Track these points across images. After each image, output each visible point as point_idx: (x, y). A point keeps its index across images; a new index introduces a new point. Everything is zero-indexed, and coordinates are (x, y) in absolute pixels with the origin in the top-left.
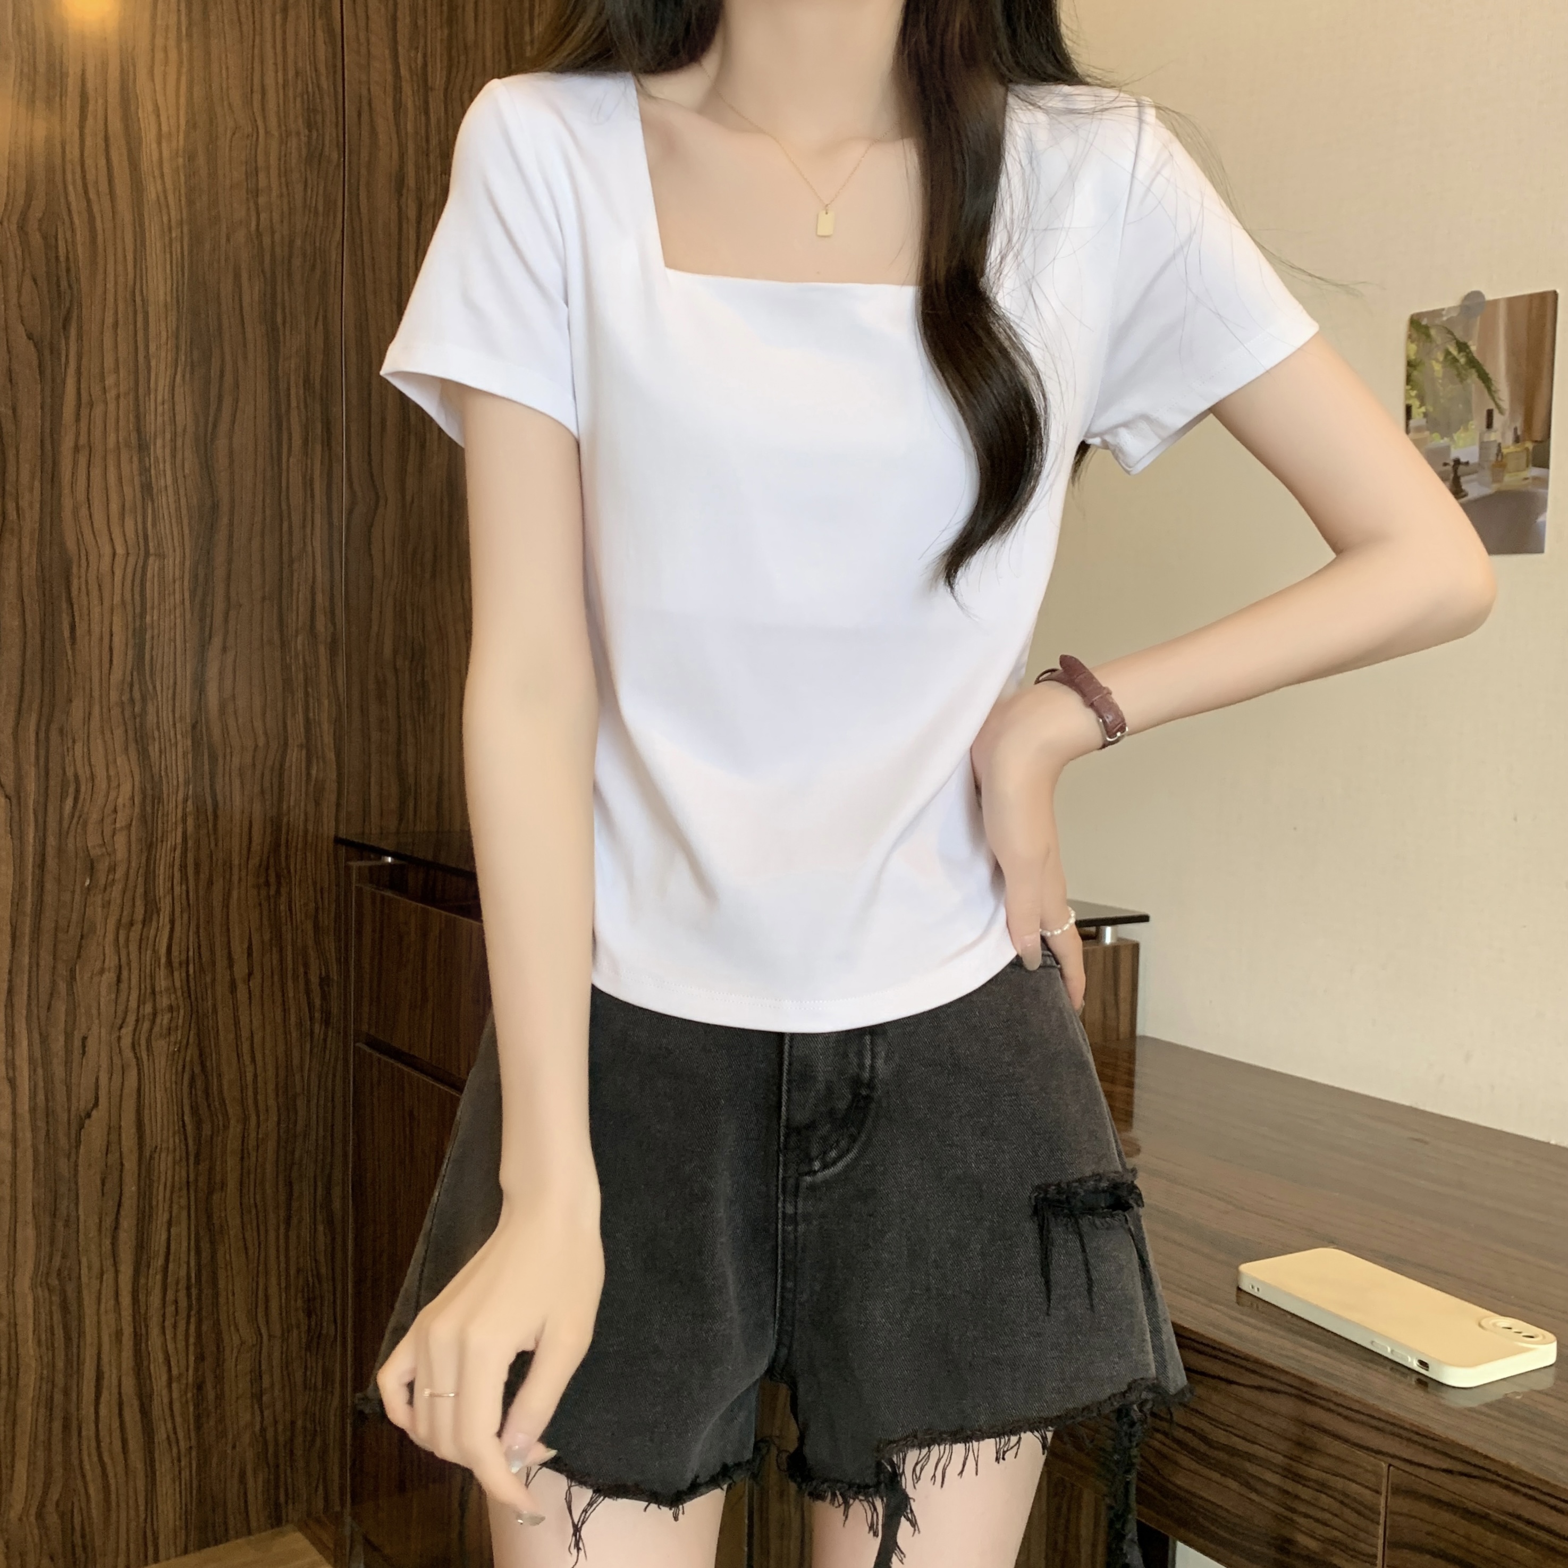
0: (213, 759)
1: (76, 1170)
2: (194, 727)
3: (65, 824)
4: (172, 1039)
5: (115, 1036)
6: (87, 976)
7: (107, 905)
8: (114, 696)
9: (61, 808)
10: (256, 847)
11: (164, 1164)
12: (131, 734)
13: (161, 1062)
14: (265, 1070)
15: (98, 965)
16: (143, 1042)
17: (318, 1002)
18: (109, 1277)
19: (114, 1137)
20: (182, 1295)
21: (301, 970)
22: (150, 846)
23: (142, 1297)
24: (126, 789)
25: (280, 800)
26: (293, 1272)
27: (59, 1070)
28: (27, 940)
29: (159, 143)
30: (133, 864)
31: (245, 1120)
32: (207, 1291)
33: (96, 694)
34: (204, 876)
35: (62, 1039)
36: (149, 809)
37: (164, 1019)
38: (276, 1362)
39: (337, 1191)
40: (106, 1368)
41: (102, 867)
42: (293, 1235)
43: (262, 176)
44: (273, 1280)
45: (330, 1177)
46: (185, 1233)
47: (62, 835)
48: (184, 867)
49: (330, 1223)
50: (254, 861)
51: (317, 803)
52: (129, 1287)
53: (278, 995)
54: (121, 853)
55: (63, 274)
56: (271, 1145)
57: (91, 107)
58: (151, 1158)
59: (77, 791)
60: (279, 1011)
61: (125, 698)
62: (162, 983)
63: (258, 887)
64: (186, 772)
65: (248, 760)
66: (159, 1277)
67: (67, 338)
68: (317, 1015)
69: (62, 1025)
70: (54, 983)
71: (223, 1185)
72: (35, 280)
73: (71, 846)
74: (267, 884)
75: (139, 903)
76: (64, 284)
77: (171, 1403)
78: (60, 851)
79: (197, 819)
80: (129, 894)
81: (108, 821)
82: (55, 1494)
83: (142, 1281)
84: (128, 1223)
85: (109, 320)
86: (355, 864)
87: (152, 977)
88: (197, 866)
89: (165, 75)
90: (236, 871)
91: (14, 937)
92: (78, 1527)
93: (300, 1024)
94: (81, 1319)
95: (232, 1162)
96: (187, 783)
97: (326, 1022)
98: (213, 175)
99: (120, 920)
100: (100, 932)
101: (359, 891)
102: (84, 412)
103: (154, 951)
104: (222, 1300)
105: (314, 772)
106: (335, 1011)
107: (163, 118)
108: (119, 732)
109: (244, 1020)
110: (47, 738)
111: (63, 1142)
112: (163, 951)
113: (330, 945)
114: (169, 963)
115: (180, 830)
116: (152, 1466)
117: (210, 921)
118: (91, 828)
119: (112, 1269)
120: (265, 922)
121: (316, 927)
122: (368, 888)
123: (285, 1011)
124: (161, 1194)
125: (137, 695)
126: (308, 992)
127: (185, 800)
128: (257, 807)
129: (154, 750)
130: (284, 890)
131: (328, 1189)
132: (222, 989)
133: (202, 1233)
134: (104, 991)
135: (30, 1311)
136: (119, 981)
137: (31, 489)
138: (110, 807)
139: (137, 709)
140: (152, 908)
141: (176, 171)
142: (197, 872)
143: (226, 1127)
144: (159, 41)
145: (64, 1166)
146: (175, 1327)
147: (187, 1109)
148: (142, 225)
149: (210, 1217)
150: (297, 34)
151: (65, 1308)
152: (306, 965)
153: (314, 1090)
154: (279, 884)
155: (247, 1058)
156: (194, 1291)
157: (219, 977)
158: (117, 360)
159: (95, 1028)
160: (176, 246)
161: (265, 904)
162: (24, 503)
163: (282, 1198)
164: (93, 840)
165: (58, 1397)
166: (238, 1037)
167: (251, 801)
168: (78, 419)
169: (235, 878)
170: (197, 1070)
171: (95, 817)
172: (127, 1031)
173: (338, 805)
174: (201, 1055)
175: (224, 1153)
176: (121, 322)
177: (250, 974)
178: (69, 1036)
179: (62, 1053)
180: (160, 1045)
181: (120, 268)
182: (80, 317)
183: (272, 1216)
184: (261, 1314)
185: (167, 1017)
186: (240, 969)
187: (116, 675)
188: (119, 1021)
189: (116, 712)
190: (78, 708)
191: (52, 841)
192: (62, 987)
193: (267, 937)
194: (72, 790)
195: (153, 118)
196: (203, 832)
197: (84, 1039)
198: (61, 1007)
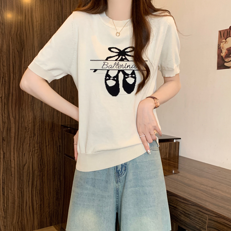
0: (44, 113)
1: (23, 173)
2: (41, 108)
3: (22, 122)
4: (37, 154)
5: (29, 153)
6: (25, 145)
7: (28, 134)
8: (29, 104)
9: (22, 120)
10: (50, 126)
11: (36, 172)
12: (32, 109)
13: (36, 157)
14: (51, 159)
15: (27, 143)
16: (33, 154)
17: (59, 149)
18: (28, 188)
19: (29, 168)
20: (38, 191)
21: (56, 144)
22: (34, 126)
23: (33, 192)
24: (31, 117)
25: (53, 119)
26: (55, 188)
27: (21, 158)
28: (16, 139)
29: (36, 22)
30: (32, 129)
31: (48, 166)
32: (42, 191)
33: (27, 103)
34: (42, 130)
35: (21, 153)
36: (34, 120)
37: (36, 151)
38: (52, 202)
39: (61, 177)
40: (27, 202)
41: (27, 129)
42: (55, 183)
43: (51, 27)
44: (52, 190)
45: (60, 175)
46: (39, 182)
47: (21, 124)
48: (39, 129)
49: (60, 182)
50: (49, 128)
51: (59, 120)
52: (31, 190)
53: (53, 148)
54: (30, 127)
55: (22, 42)
56: (52, 169)
57: (26, 17)
58: (34, 171)
59: (24, 117)
60: (53, 150)
61: (31, 104)
62: (36, 146)
63: (50, 132)
64: (40, 115)
65: (49, 113)
66: (35, 189)
67: (23, 51)
68: (58, 151)
69: (21, 152)
70: (20, 145)
71: (44, 175)
72: (18, 43)
73: (23, 125)
74: (51, 131)
75: (33, 134)
76: (22, 43)
77: (37, 207)
78: (21, 126)
79: (41, 122)
80: (31, 133)
81: (28, 122)
82: (20, 220)
83: (33, 189)
84: (31, 181)
85: (29, 49)
86: (64, 129)
87: (35, 145)
88: (41, 129)
89: (37, 12)
90: (47, 129)
91: (15, 139)
92: (23, 225)
93: (56, 152)
94: (24, 194)
95: (46, 172)
96: (40, 116)
97: (60, 152)
98: (44, 27)
99: (30, 137)
100: (27, 138)
101: (65, 133)
102: (25, 62)
103: (35, 141)
104: (44, 192)
105: (58, 115)
106: (61, 150)
107: (37, 19)
108: (30, 109)
109: (48, 151)
110: (20, 110)
111: (21, 169)
112: (36, 141)
113: (60, 140)
114: (37, 143)
115: (39, 123)
116: (34, 216)
117: (43, 136)
118: (26, 123)
119: (28, 187)
120: (51, 137)
121: (58, 138)
122: (66, 133)
123: (54, 150)
124: (35, 176)
125: (32, 104)
126: (57, 147)
127: (40, 119)
128: (50, 120)
129: (35, 112)
130: (54, 133)
131: (60, 177)
132: (45, 147)
133: (41, 182)
134: (27, 147)
135: (17, 193)
136: (30, 145)
137: (17, 73)
138: (28, 120)
139: (33, 106)
140: (34, 134)
141: (39, 26)
142: (41, 130)
143: (45, 167)
144: (36, 7)
145: (21, 172)
146: (37, 196)
147: (39, 165)
148: (34, 35)
149: (42, 180)
150: (56, 5)
151: (21, 193)
152: (57, 144)
153: (58, 162)
154: (53, 131)
155: (48, 157)
156: (40, 191)
157: (44, 145)
158: (30, 55)
159: (26, 152)
160: (39, 38)
161: (51, 135)
162: (16, 75)
163: (53, 178)
164: (26, 125)
165: (21, 206)
166: (47, 154)
167: (49, 119)
168: (24, 63)
169: (47, 130)
170: (41, 159)
171: (26, 121)
172: (31, 153)
173: (61, 121)
174: (41, 156)
175: (45, 171)
176: (31, 50)
177: (49, 145)
178: (22, 153)
179: (21, 156)
180: (36, 155)
181: (31, 41)
182: (25, 48)
183: (52, 180)
184: (50, 195)
185: (37, 151)
186: (47, 144)
187: (29, 101)
188: (30, 151)
189: (29, 106)
190: (24, 105)
191: (20, 125)
192: (21, 146)
193: (51, 139)
194: (23, 117)
195: (35, 19)
196: (42, 124)
197: (25, 154)
198: (21, 149)
